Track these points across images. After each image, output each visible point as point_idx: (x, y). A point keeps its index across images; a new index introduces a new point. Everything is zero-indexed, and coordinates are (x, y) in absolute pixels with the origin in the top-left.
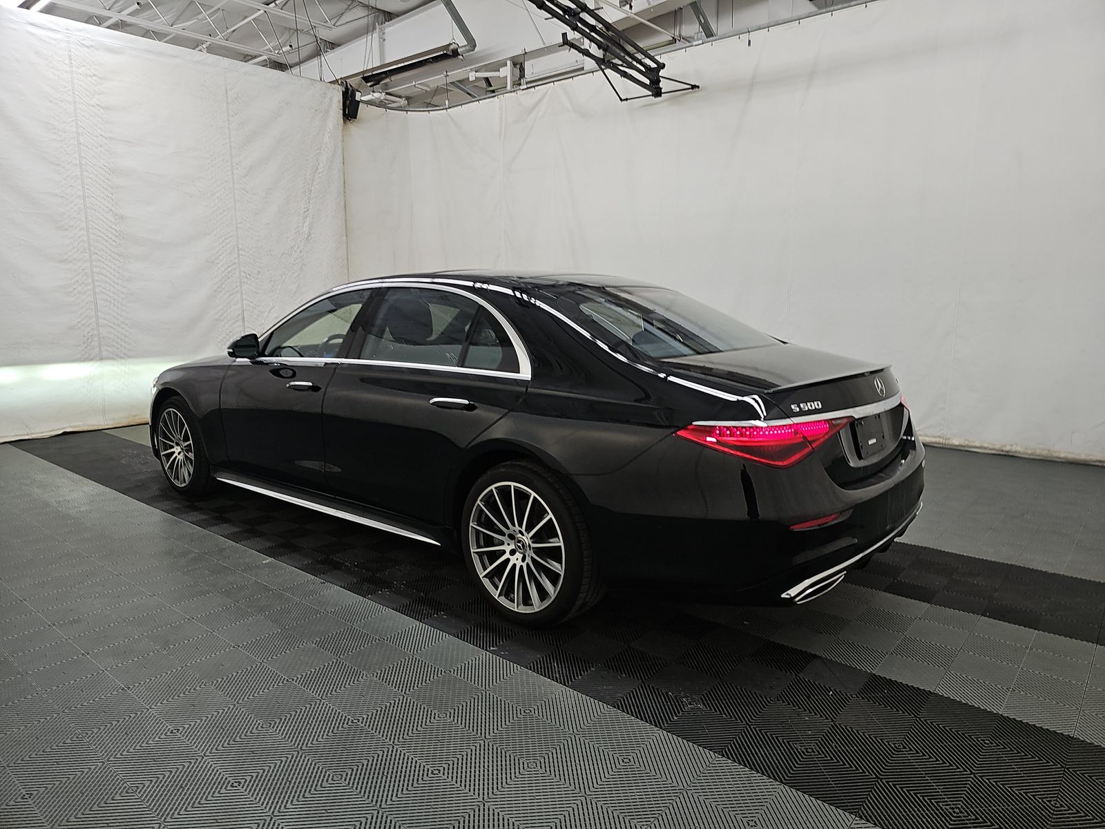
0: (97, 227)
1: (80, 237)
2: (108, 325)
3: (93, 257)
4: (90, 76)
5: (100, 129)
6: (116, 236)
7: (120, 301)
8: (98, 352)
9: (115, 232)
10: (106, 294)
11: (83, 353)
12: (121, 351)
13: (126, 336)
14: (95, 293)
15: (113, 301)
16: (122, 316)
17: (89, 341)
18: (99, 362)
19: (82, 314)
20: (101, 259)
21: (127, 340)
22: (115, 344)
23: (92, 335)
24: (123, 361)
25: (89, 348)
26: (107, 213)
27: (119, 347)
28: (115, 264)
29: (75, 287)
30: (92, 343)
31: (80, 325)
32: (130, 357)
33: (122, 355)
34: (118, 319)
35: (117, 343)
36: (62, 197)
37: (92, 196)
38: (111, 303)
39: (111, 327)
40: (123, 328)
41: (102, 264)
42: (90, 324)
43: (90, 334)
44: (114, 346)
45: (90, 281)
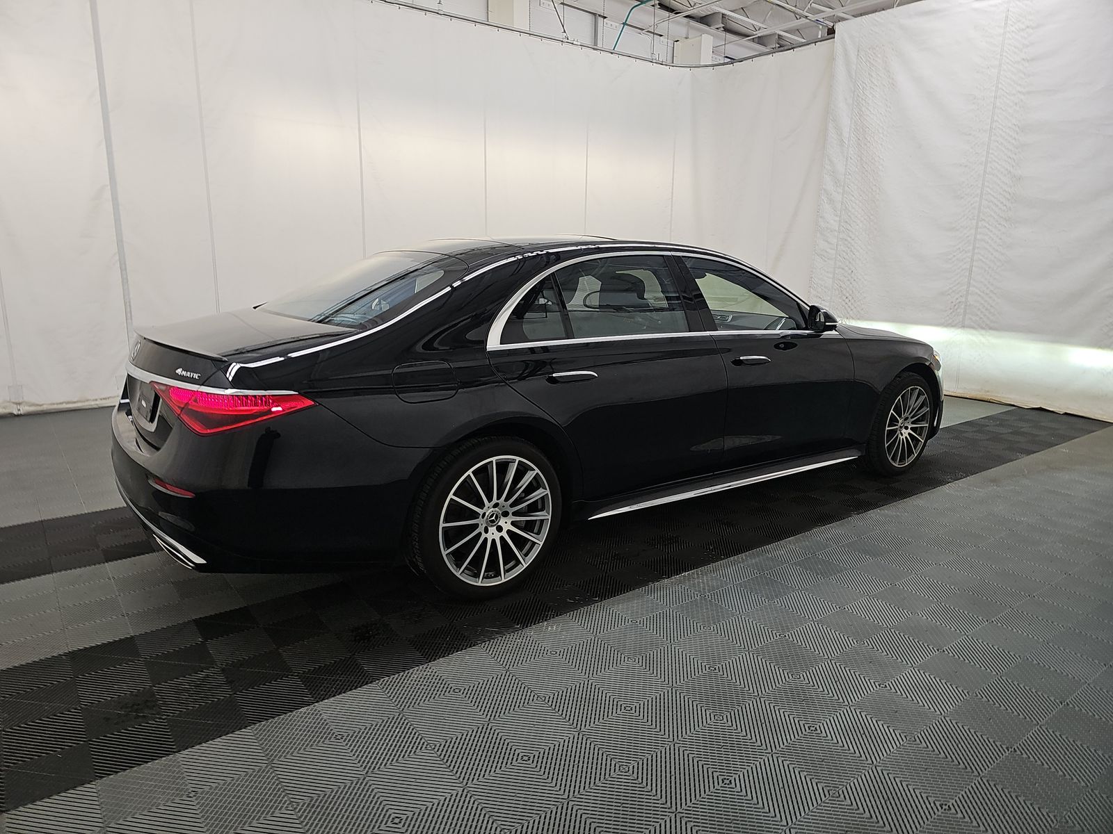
0: (992, 192)
1: (971, 204)
2: (977, 293)
3: (980, 224)
4: (1023, 30)
5: (1020, 85)
6: (1009, 200)
7: (995, 269)
8: (961, 320)
9: (1008, 196)
10: (983, 262)
11: (948, 318)
12: (983, 321)
13: (991, 306)
14: (972, 260)
15: (987, 269)
16: (992, 285)
17: (956, 307)
18: (960, 330)
19: (955, 281)
20: (987, 225)
21: (992, 311)
22: (979, 313)
23: (960, 302)
24: (983, 332)
25: (954, 314)
26: (1005, 175)
27: (982, 316)
28: (1000, 230)
29: (955, 254)
30: (958, 310)
31: (951, 291)
32: (991, 328)
33: (984, 326)
34: (988, 288)
35: (982, 312)
36: (966, 166)
37: (995, 161)
38: (985, 270)
39: (979, 295)
40: (990, 297)
41: (987, 231)
42: (960, 291)
43: (958, 301)
44: (977, 315)
45: (971, 248)
